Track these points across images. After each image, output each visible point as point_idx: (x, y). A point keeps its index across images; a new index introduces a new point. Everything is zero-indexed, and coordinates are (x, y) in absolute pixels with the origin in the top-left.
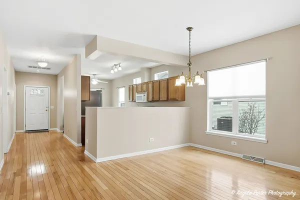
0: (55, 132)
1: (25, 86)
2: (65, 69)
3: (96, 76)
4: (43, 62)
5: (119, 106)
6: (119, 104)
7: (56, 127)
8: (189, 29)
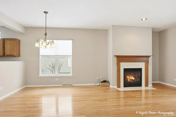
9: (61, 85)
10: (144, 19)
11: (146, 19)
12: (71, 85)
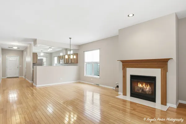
0: (22, 78)
1: (6, 56)
2: (26, 48)
3: (43, 51)
4: (16, 46)
5: (55, 65)
6: (55, 64)
7: (23, 76)
8: (70, 38)
9: (93, 84)
10: (131, 15)
11: (133, 15)
12: (98, 85)
